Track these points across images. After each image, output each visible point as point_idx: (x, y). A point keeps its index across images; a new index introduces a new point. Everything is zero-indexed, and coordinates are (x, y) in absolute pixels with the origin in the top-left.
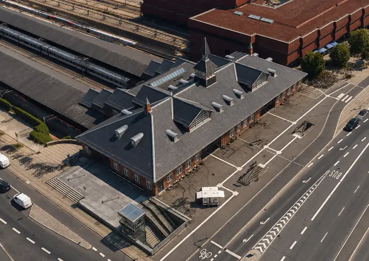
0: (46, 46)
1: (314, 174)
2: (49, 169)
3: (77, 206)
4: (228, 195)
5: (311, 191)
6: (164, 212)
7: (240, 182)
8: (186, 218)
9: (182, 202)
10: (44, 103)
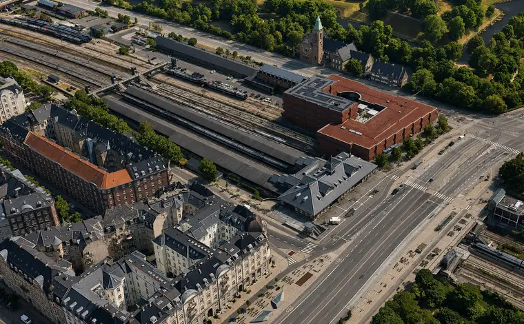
0: (236, 145)
1: (375, 213)
2: (268, 211)
3: (284, 224)
4: (342, 220)
5: (373, 220)
6: (318, 227)
7: (347, 216)
8: (327, 228)
9: (324, 223)
10: (252, 180)
